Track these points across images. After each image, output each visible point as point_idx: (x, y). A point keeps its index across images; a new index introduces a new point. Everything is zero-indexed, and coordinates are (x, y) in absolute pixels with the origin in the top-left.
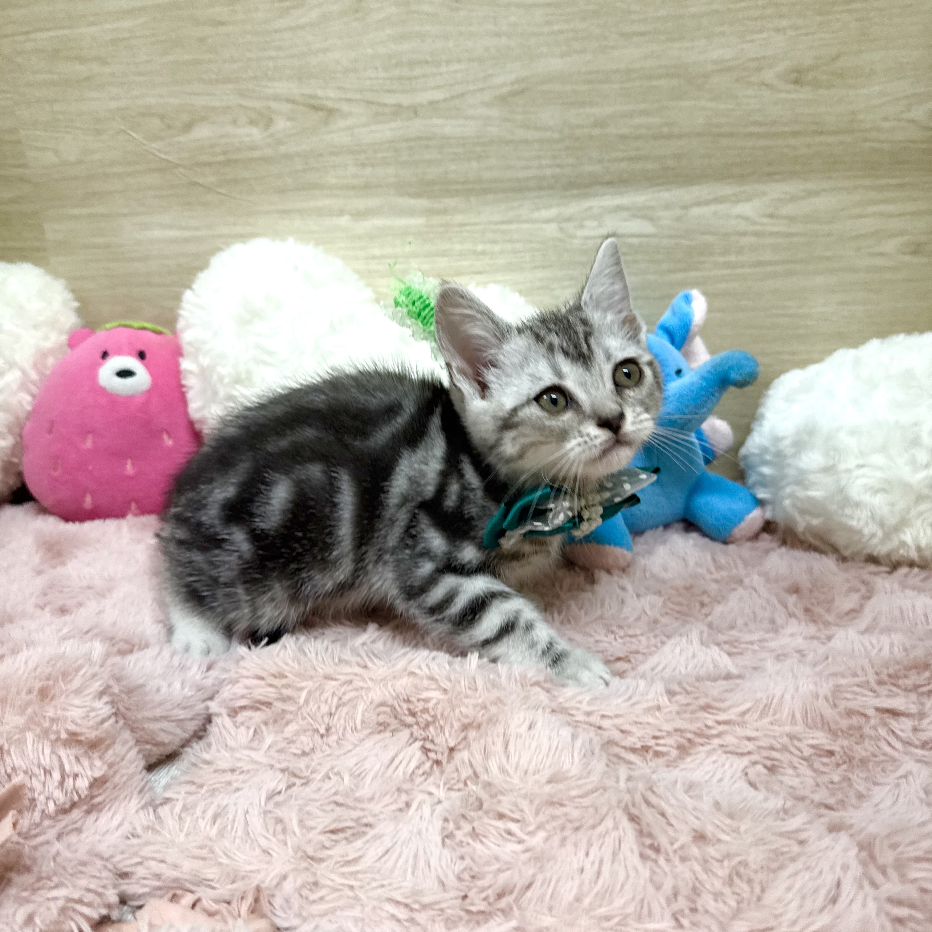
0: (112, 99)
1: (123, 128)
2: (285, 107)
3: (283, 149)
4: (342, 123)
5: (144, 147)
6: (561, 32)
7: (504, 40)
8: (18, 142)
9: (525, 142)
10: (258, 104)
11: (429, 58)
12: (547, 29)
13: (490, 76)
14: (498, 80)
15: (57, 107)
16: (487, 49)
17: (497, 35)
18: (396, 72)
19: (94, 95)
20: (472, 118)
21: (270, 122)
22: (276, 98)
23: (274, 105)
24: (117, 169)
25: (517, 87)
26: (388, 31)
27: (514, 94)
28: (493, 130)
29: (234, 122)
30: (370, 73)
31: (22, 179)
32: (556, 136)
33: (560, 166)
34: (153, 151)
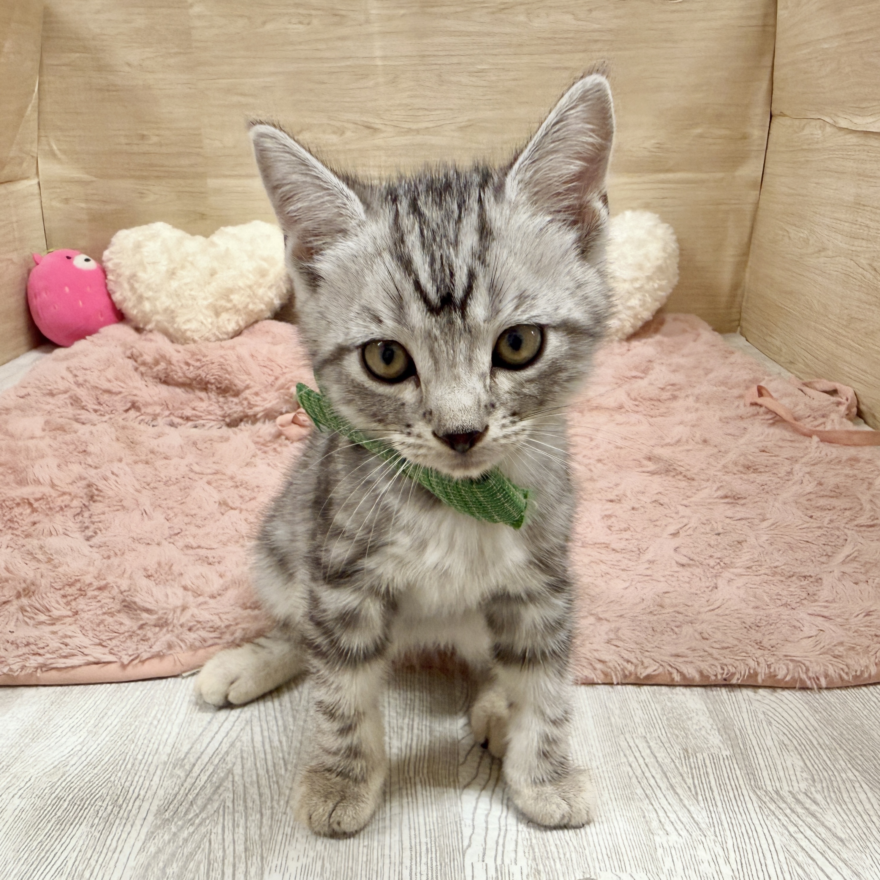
2: (351, 126)
3: (348, 147)
4: (382, 135)
6: (491, 99)
7: (463, 102)
8: (199, 135)
10: (338, 124)
11: (426, 107)
12: (484, 98)
15: (225, 118)
16: (455, 105)
18: (411, 113)
20: (446, 136)
21: (343, 133)
22: (348, 121)
23: (346, 125)
26: (408, 93)
27: (467, 127)
29: (324, 132)
30: (397, 112)
31: (198, 154)
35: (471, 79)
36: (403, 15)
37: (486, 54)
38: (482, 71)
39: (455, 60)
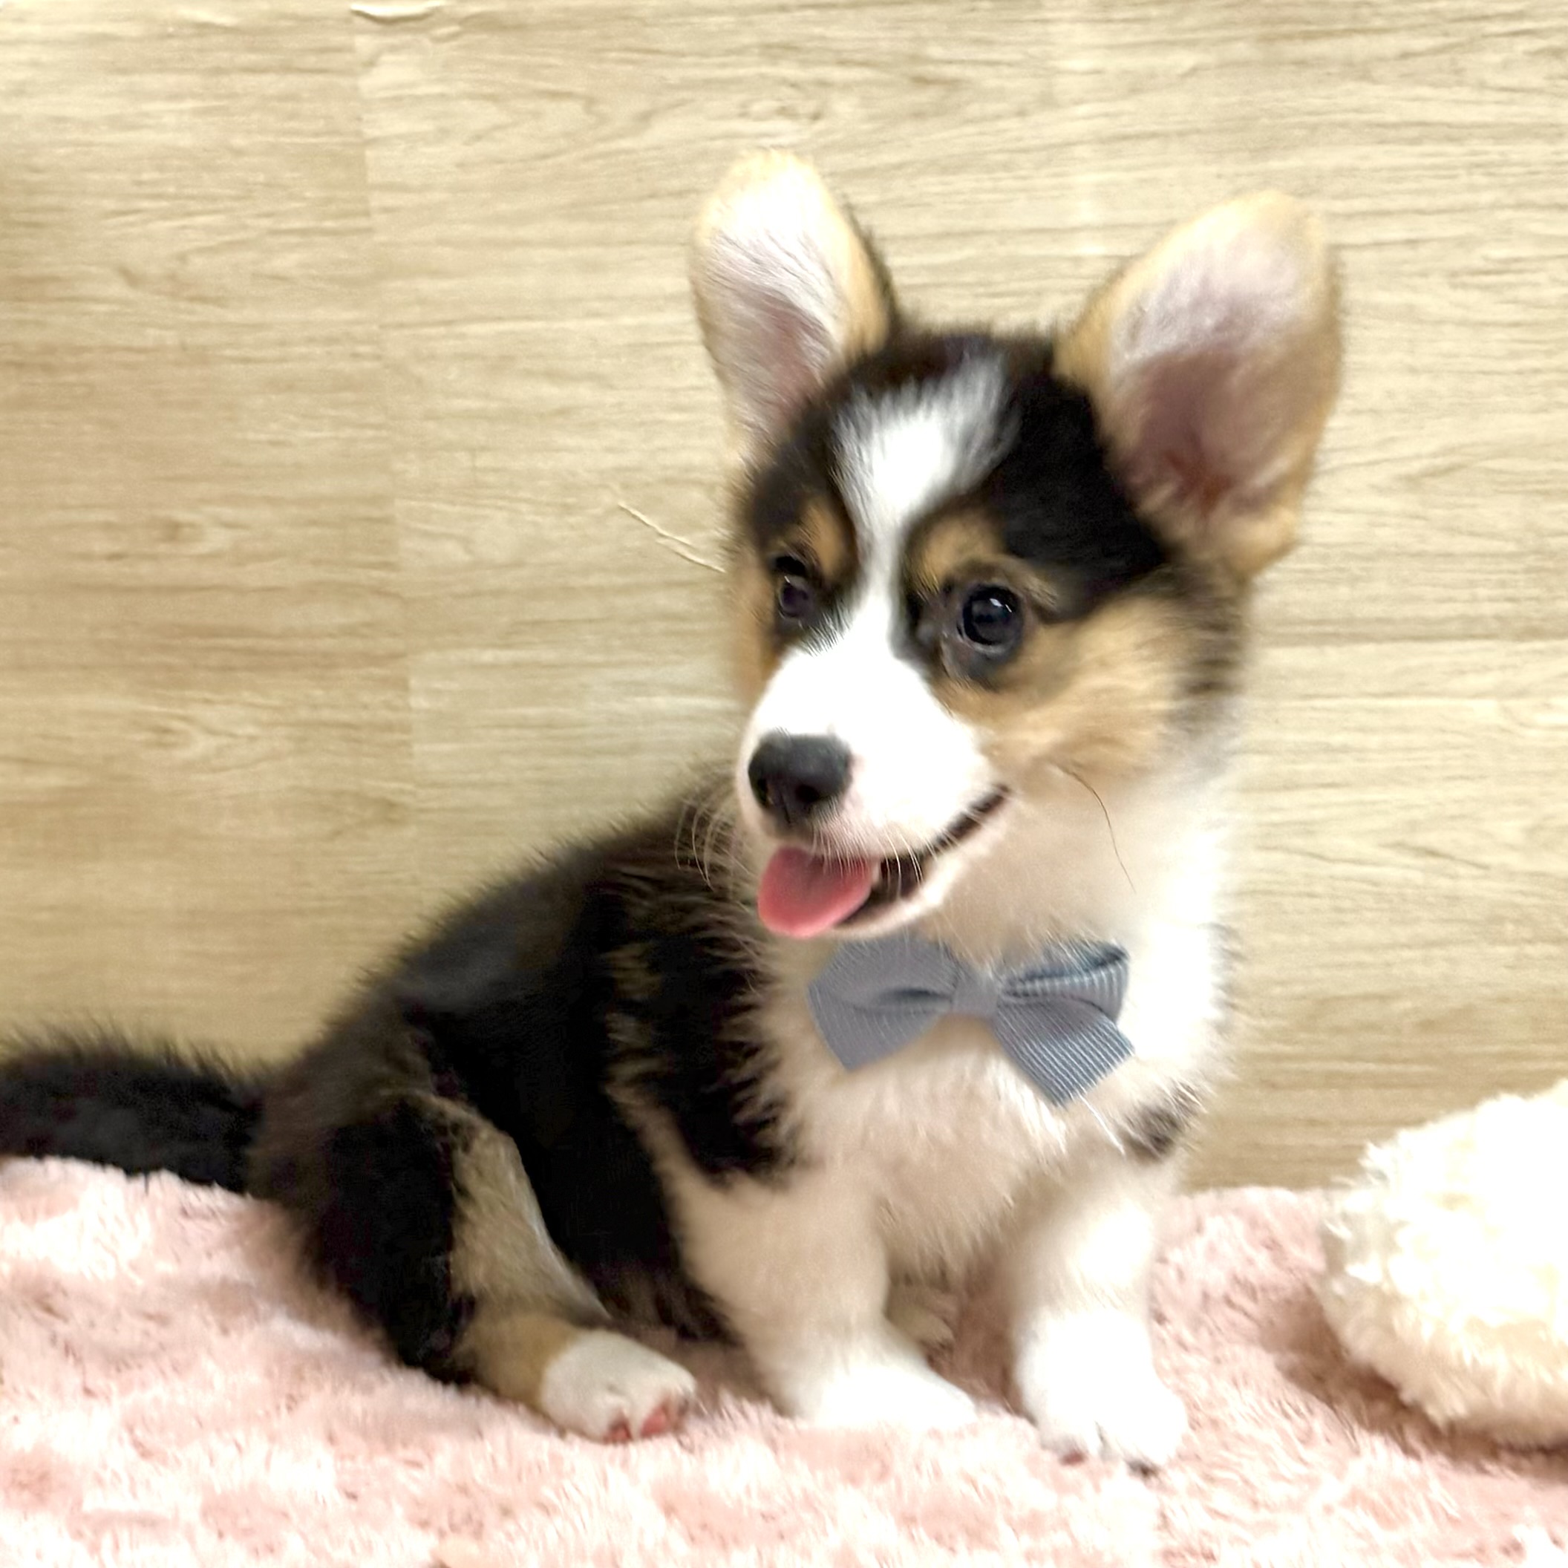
0: (610, 450)
1: (623, 504)
5: (662, 541)
6: (1536, 371)
7: (1423, 382)
8: (387, 521)
9: (1448, 556)
12: (1512, 365)
13: (1393, 440)
14: (1406, 450)
15: (484, 460)
16: (1390, 394)
17: (1413, 370)
19: (571, 441)
20: (1348, 511)
24: (594, 580)
25: (1440, 462)
27: (1436, 473)
28: (1386, 535)
31: (379, 591)
32: (1511, 547)
33: (1511, 600)
34: (681, 550)
35: (1459, 295)
36: (1194, 71)
37: (1520, 206)
38: (1504, 267)
39: (1395, 230)
